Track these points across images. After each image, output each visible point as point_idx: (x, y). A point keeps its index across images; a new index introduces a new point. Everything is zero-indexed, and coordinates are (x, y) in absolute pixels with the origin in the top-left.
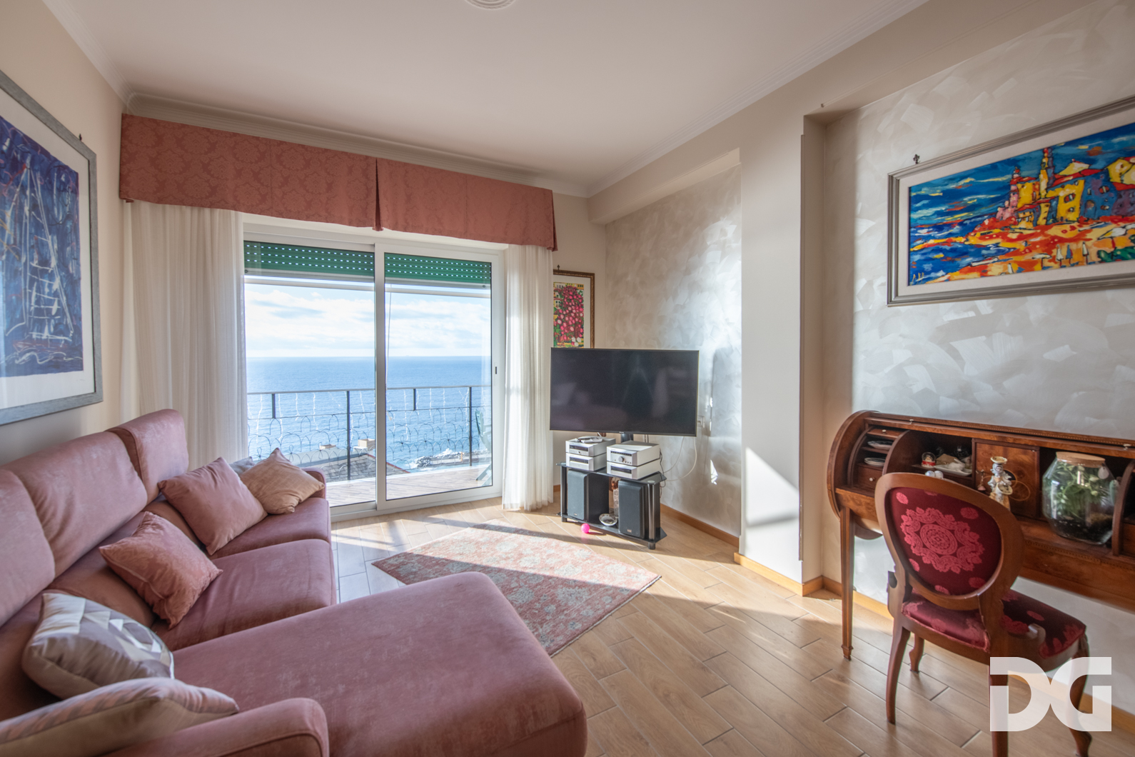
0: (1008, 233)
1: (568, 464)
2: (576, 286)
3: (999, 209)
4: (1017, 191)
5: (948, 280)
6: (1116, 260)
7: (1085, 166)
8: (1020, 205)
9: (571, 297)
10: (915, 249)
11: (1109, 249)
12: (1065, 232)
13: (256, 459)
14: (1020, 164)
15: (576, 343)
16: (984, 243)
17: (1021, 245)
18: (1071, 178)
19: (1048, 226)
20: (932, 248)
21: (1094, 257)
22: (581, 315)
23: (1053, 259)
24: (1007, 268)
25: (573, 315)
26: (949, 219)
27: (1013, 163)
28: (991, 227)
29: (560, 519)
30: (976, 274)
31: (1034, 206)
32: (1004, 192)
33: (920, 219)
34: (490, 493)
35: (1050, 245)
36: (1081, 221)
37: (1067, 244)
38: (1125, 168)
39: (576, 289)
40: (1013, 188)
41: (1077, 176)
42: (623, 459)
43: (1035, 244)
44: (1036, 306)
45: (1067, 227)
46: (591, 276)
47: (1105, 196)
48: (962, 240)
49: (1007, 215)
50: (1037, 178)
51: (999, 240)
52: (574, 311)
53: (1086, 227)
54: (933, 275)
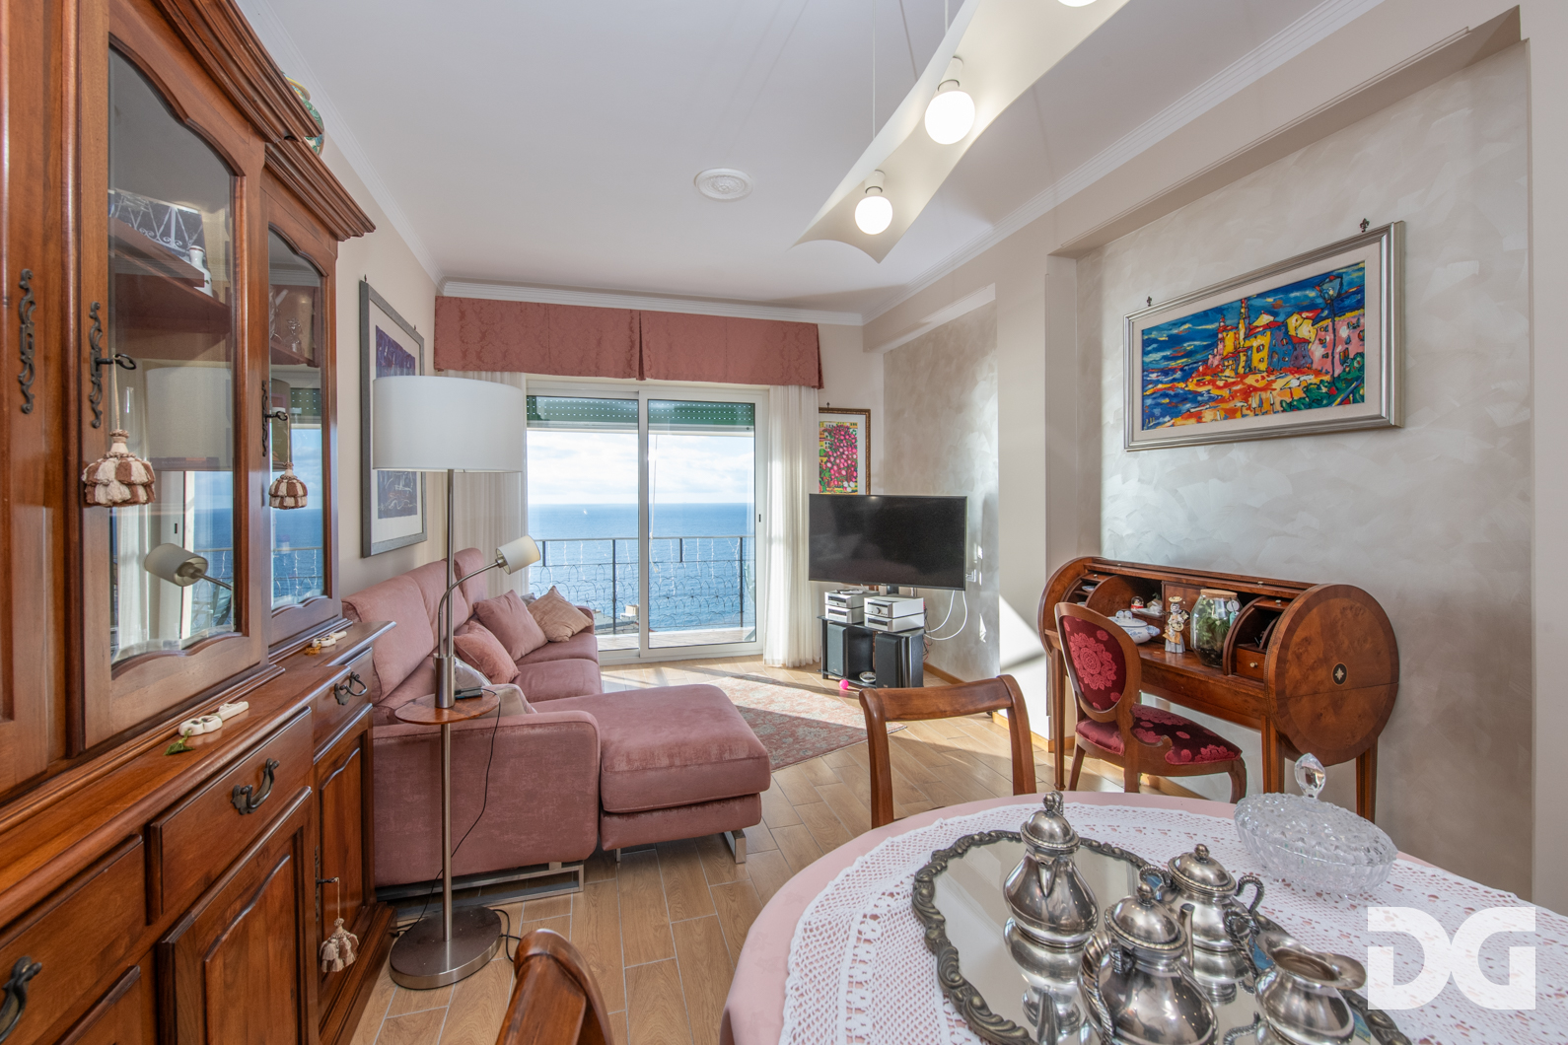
0: (1216, 381)
1: (828, 616)
2: (848, 425)
3: (1210, 356)
4: (1223, 339)
5: (1173, 425)
6: (1293, 410)
7: (1271, 318)
8: (1225, 354)
9: (842, 438)
10: (1148, 393)
11: (1289, 400)
12: (1257, 381)
13: (537, 596)
14: (1225, 312)
15: (848, 488)
16: (1200, 390)
17: (1225, 393)
18: (1261, 329)
19: (1245, 376)
20: (1161, 392)
21: (1278, 407)
22: (855, 456)
23: (1249, 408)
24: (1216, 415)
25: (845, 457)
26: (1173, 364)
27: (1219, 312)
28: (1204, 374)
29: (821, 676)
30: (1193, 420)
31: (1235, 355)
32: (1214, 339)
33: (1151, 362)
34: (750, 648)
35: (1248, 392)
36: (1270, 372)
37: (1259, 393)
38: (1299, 322)
39: (848, 428)
40: (1220, 336)
41: (1267, 326)
42: (880, 611)
43: (1236, 391)
44: (1239, 453)
45: (1259, 376)
46: (866, 412)
47: (1285, 348)
48: (1183, 385)
49: (1216, 363)
50: (1237, 328)
51: (1210, 387)
52: (846, 453)
53: (1272, 378)
54: (1161, 420)
